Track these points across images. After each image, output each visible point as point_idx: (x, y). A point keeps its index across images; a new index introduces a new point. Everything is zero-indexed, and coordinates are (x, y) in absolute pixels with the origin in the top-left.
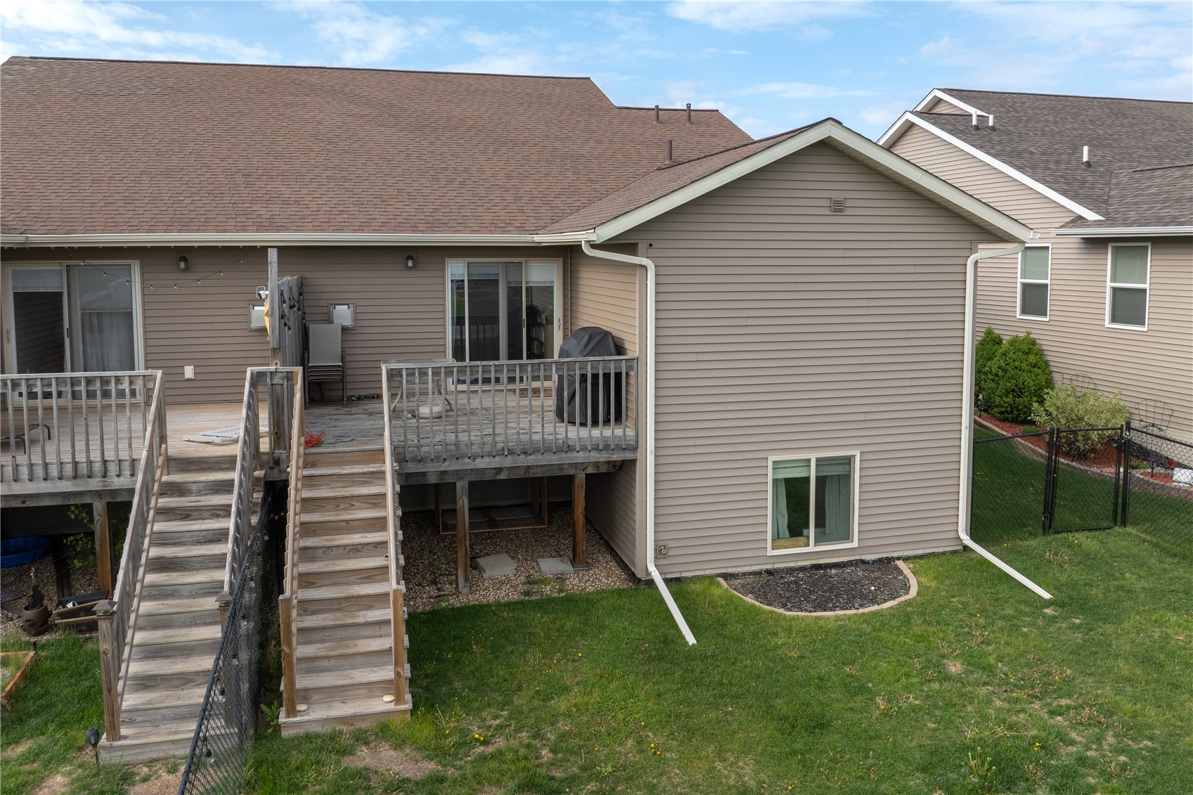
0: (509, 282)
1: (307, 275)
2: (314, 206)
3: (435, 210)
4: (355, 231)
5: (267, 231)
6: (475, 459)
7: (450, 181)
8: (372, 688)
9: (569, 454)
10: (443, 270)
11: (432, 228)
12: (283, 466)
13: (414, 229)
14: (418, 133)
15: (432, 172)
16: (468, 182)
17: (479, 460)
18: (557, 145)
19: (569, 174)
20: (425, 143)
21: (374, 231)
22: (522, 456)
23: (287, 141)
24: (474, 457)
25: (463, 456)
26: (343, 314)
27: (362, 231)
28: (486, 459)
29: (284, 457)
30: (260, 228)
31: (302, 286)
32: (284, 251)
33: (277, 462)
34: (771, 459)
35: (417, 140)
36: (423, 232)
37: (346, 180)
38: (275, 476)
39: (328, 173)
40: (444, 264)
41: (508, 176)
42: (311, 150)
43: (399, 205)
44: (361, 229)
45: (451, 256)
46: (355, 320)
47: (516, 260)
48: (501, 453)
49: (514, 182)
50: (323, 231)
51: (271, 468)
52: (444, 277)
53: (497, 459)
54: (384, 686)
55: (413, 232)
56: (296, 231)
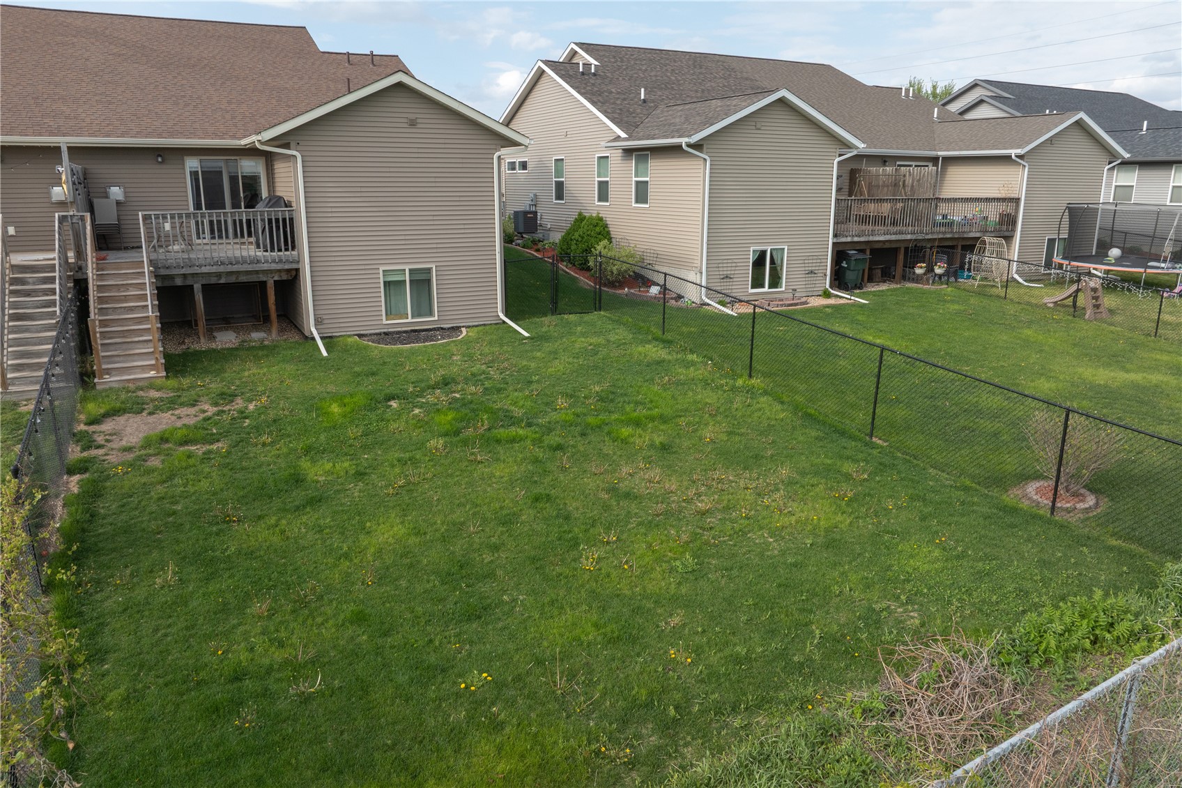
0: (229, 173)
1: (87, 166)
2: (88, 120)
3: (175, 125)
4: (118, 137)
5: (56, 136)
6: (201, 267)
7: (187, 105)
8: (144, 368)
9: (258, 265)
10: (184, 164)
11: (172, 135)
12: (84, 271)
13: (160, 136)
14: (164, 69)
15: (174, 99)
16: (200, 106)
17: (203, 268)
18: (269, 80)
19: (274, 101)
20: (170, 77)
21: (131, 137)
22: (230, 266)
23: (63, 73)
24: (200, 266)
25: (194, 265)
26: (116, 192)
27: (124, 137)
28: (208, 267)
29: (84, 265)
30: (52, 134)
31: (85, 173)
32: (72, 150)
33: (80, 268)
34: (382, 268)
35: (163, 74)
36: (166, 138)
37: (110, 103)
38: (79, 276)
39: (97, 98)
40: (183, 160)
41: (229, 103)
42: (82, 81)
43: (149, 121)
44: (122, 136)
45: (188, 155)
46: (126, 197)
47: (233, 158)
48: (216, 264)
49: (233, 106)
50: (96, 136)
51: (77, 272)
52: (184, 169)
53: (214, 267)
54: (152, 367)
55: (159, 138)
56: (77, 136)
